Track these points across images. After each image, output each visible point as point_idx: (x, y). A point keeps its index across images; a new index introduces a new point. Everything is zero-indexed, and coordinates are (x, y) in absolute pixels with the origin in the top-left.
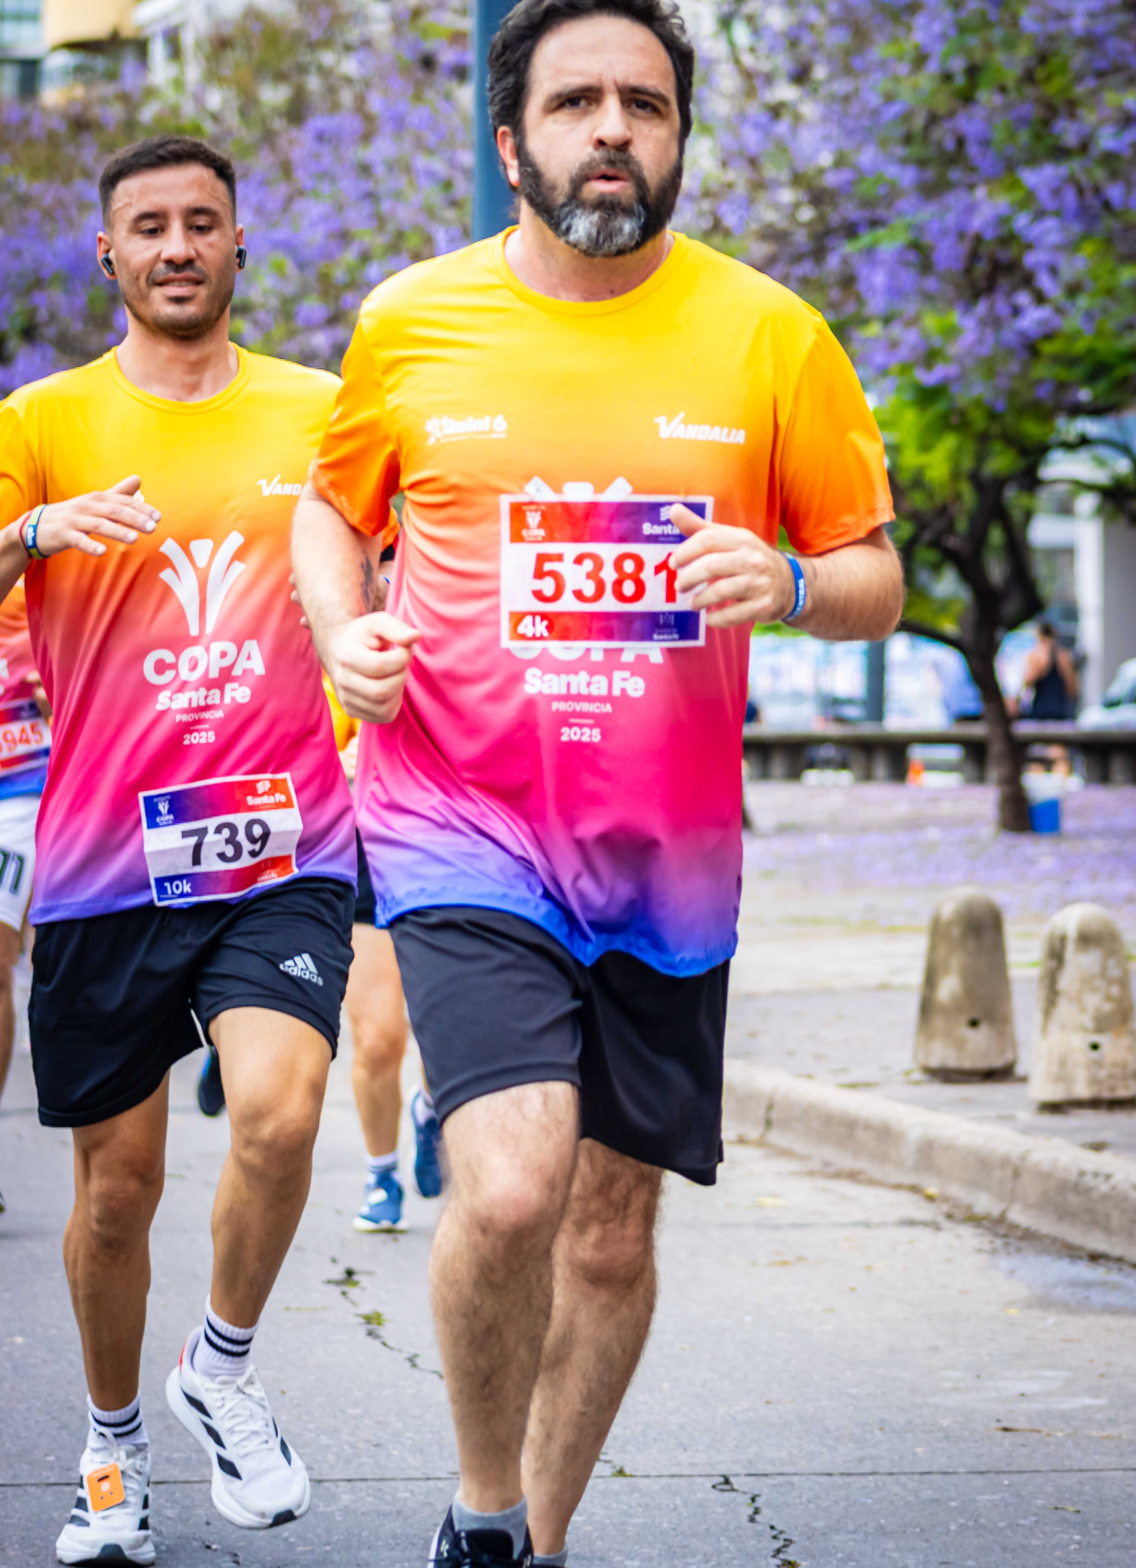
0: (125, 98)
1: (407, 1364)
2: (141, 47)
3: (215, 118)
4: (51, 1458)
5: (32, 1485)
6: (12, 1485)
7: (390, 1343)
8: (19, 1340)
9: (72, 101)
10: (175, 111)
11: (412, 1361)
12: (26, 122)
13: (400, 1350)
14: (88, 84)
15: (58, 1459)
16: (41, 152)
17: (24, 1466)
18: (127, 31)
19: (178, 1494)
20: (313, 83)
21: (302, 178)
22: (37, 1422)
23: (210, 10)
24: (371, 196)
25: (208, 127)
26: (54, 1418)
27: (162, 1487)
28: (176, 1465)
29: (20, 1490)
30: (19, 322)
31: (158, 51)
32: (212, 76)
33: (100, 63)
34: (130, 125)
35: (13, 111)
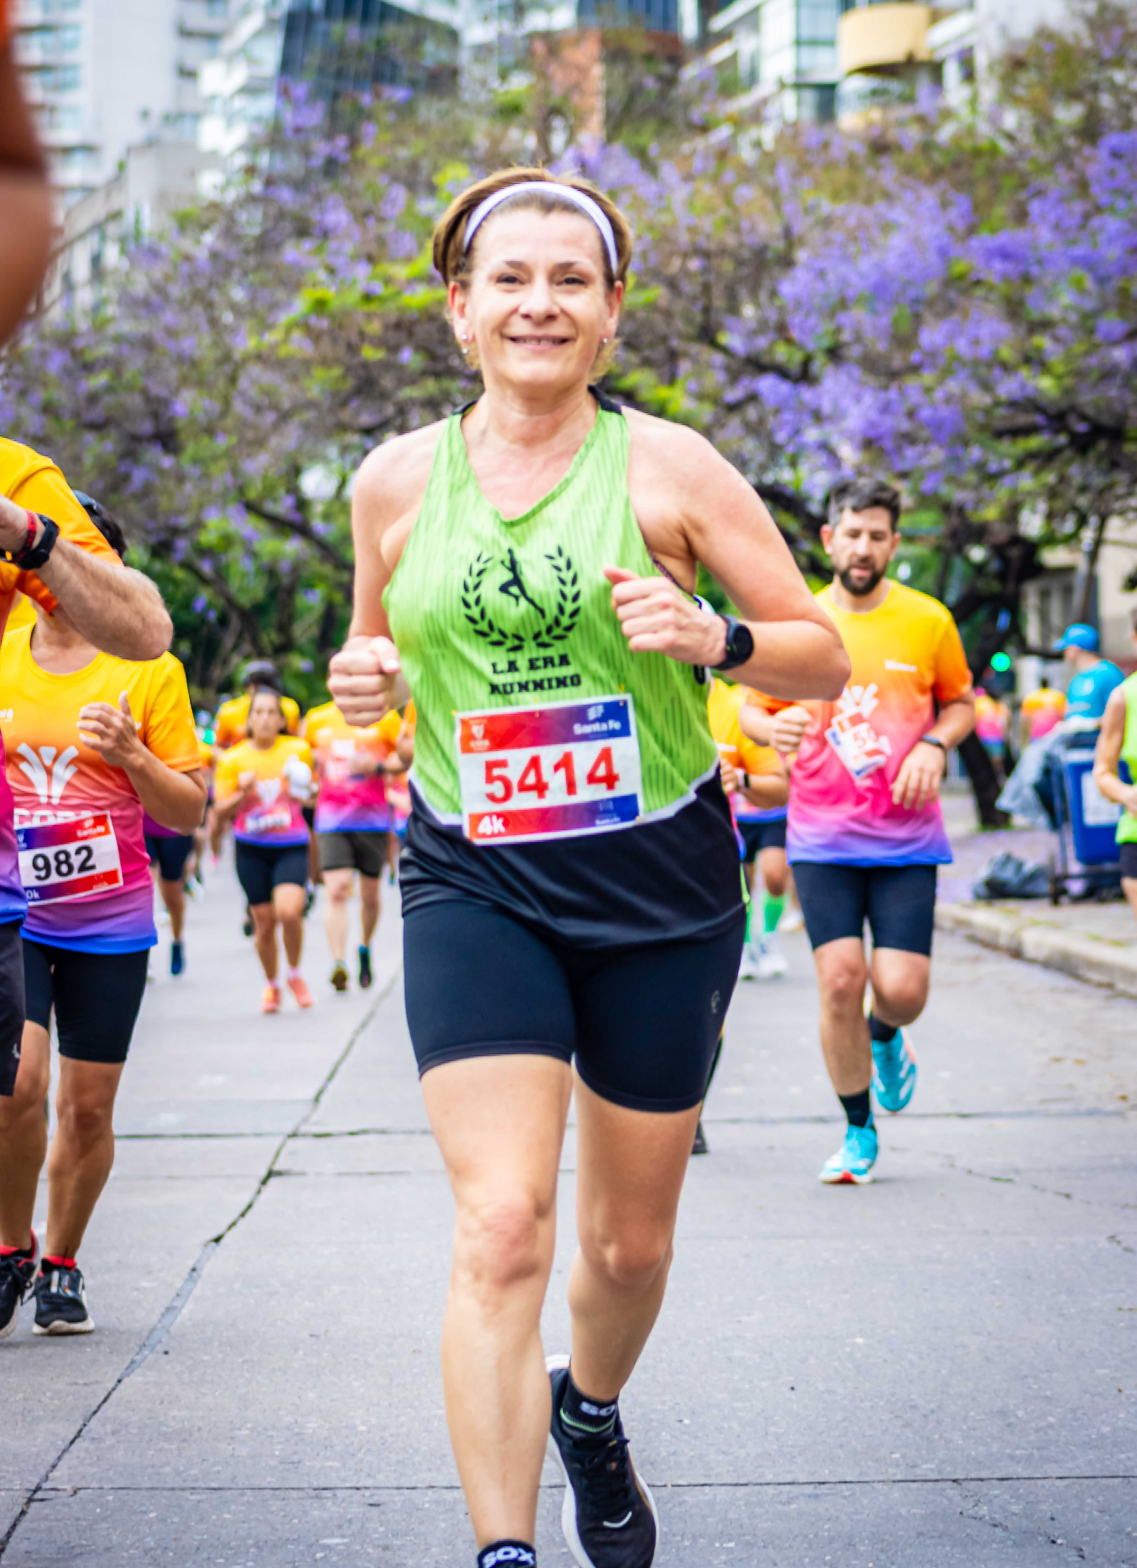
0: (921, 120)
2: (936, 69)
3: (1011, 137)
4: (897, 1456)
5: (879, 1482)
6: (859, 1482)
8: (860, 1340)
9: (870, 124)
10: (971, 131)
12: (825, 146)
14: (885, 106)
15: (903, 1456)
16: (842, 175)
17: (870, 1463)
18: (922, 55)
19: (1021, 1491)
20: (1106, 101)
21: (1098, 193)
22: (881, 1420)
23: (1003, 30)
25: (1004, 146)
26: (897, 1417)
27: (1005, 1482)
28: (1018, 1462)
29: (867, 1487)
30: (826, 342)
31: (952, 72)
32: (1008, 96)
33: (895, 86)
34: (927, 147)
35: (812, 135)
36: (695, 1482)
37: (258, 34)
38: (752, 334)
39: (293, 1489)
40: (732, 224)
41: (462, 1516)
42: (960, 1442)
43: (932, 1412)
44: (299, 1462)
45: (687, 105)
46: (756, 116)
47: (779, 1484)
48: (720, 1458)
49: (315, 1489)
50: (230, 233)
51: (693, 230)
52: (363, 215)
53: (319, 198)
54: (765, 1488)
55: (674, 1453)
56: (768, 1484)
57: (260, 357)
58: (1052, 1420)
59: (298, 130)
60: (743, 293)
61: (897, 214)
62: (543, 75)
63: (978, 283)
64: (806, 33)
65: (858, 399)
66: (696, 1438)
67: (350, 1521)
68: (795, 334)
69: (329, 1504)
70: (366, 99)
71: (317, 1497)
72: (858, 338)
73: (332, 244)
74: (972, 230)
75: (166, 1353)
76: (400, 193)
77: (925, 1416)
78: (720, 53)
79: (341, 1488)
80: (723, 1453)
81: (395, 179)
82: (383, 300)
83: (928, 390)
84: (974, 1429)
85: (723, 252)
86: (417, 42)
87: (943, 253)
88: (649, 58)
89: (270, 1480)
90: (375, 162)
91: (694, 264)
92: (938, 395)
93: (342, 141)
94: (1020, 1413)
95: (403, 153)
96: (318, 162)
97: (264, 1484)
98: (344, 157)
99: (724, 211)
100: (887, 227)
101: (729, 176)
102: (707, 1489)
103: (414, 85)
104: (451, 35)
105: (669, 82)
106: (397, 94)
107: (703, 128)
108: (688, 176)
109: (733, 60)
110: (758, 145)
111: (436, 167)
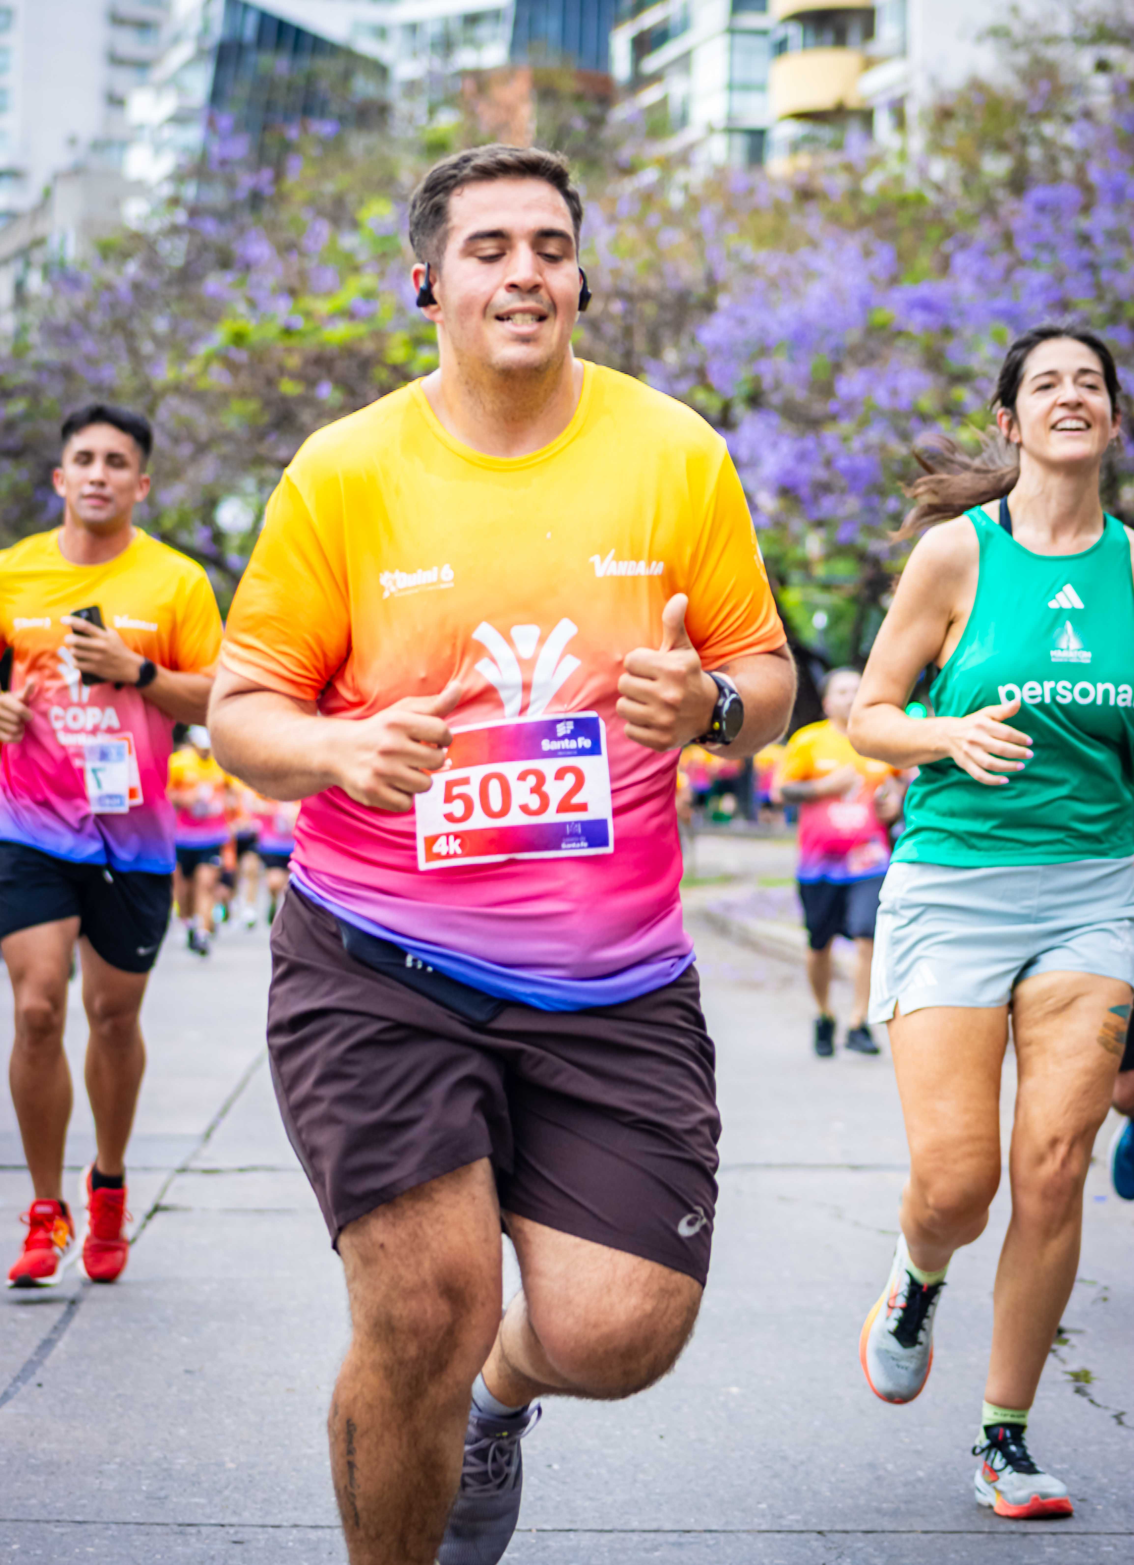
0: (849, 168)
1: (1114, 1422)
2: (866, 117)
3: (938, 188)
4: (763, 1506)
5: (744, 1531)
6: (724, 1531)
7: (1098, 1400)
8: (735, 1390)
9: (798, 172)
10: (898, 180)
11: (1119, 1418)
12: (751, 191)
13: (1106, 1408)
14: (815, 153)
15: (770, 1507)
16: (768, 221)
17: (736, 1513)
18: (853, 102)
19: (886, 1544)
20: (1035, 153)
21: (1023, 247)
22: (750, 1470)
23: (933, 81)
24: (1091, 267)
25: (931, 197)
26: (766, 1467)
27: (870, 1536)
28: (885, 1516)
29: (732, 1537)
30: (745, 389)
31: (883, 121)
32: (936, 147)
33: (826, 132)
34: (855, 195)
35: (739, 179)
36: (560, 1527)
37: (188, 64)
38: (671, 377)
39: (158, 1524)
40: (653, 268)
41: (325, 1556)
42: (828, 1494)
43: (802, 1463)
44: (166, 1497)
45: (615, 145)
46: (684, 158)
47: (644, 1531)
48: (587, 1504)
49: (180, 1525)
50: (152, 263)
51: (616, 273)
52: (287, 248)
53: (242, 230)
54: (630, 1535)
55: (541, 1498)
56: (633, 1531)
57: (179, 389)
58: (921, 1474)
59: (224, 163)
60: (666, 335)
61: (820, 262)
62: (471, 114)
63: (899, 333)
64: (739, 75)
65: (774, 445)
66: (564, 1483)
67: (213, 1558)
68: (714, 379)
69: (193, 1540)
70: (293, 133)
71: (181, 1533)
72: (777, 386)
73: (254, 277)
74: (894, 280)
75: (40, 1385)
76: (324, 228)
77: (795, 1467)
78: (650, 96)
79: (206, 1525)
80: (591, 1499)
81: (320, 213)
82: (302, 334)
83: (845, 439)
84: (843, 1481)
85: (647, 295)
86: (347, 76)
87: (865, 304)
88: (579, 98)
89: (135, 1515)
90: (300, 196)
91: (617, 306)
92: (856, 445)
93: (267, 174)
94: (890, 1467)
95: (330, 187)
96: (242, 194)
97: (129, 1519)
98: (269, 191)
99: (646, 254)
100: (809, 274)
101: (654, 219)
102: (572, 1535)
103: (342, 119)
104: (381, 71)
105: (597, 122)
106: (323, 128)
107: (628, 170)
108: (613, 219)
109: (663, 102)
110: (686, 188)
111: (361, 203)
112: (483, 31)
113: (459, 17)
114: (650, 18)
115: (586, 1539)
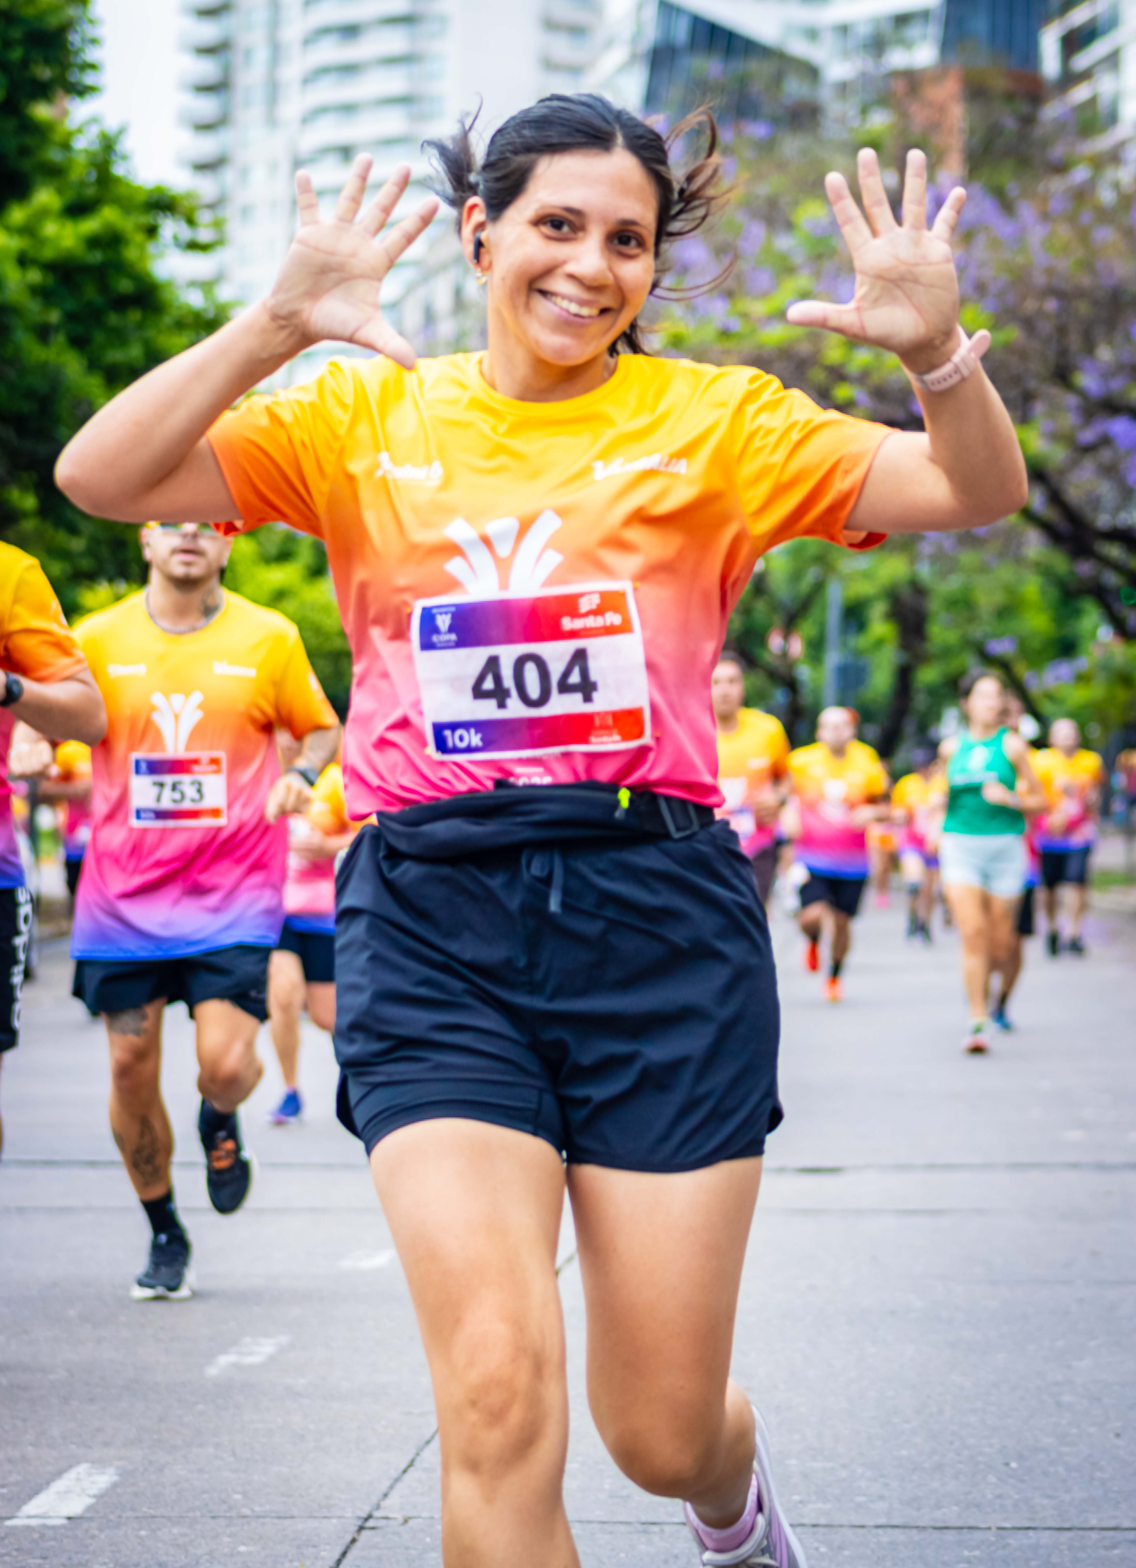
36: (1019, 1525)
37: (620, 68)
38: (1106, 375)
39: (621, 1523)
40: (1088, 265)
44: (628, 1496)
45: (1046, 144)
46: (1115, 156)
47: (1103, 1529)
48: (1045, 1502)
49: (643, 1523)
51: (1050, 271)
52: (724, 250)
54: (1089, 1533)
55: (1000, 1496)
56: (1092, 1529)
60: (1099, 333)
62: (904, 114)
66: (1023, 1481)
67: (676, 1557)
69: (656, 1539)
70: (726, 132)
71: (645, 1532)
73: (690, 279)
76: (758, 230)
78: (1080, 93)
79: (669, 1524)
80: (1049, 1497)
81: (755, 214)
82: (739, 336)
85: (1081, 293)
86: (778, 79)
88: (1009, 97)
89: (599, 1514)
90: (732, 198)
91: (1051, 305)
95: (764, 189)
97: (592, 1517)
99: (1079, 253)
101: (1086, 217)
102: (1031, 1533)
103: (775, 121)
104: (811, 72)
105: (1028, 121)
106: (757, 130)
107: (1061, 168)
108: (1046, 217)
109: (1092, 102)
110: (1116, 186)
111: (796, 203)
112: (913, 31)
113: (890, 18)
114: (1078, 16)
115: (1046, 1537)
